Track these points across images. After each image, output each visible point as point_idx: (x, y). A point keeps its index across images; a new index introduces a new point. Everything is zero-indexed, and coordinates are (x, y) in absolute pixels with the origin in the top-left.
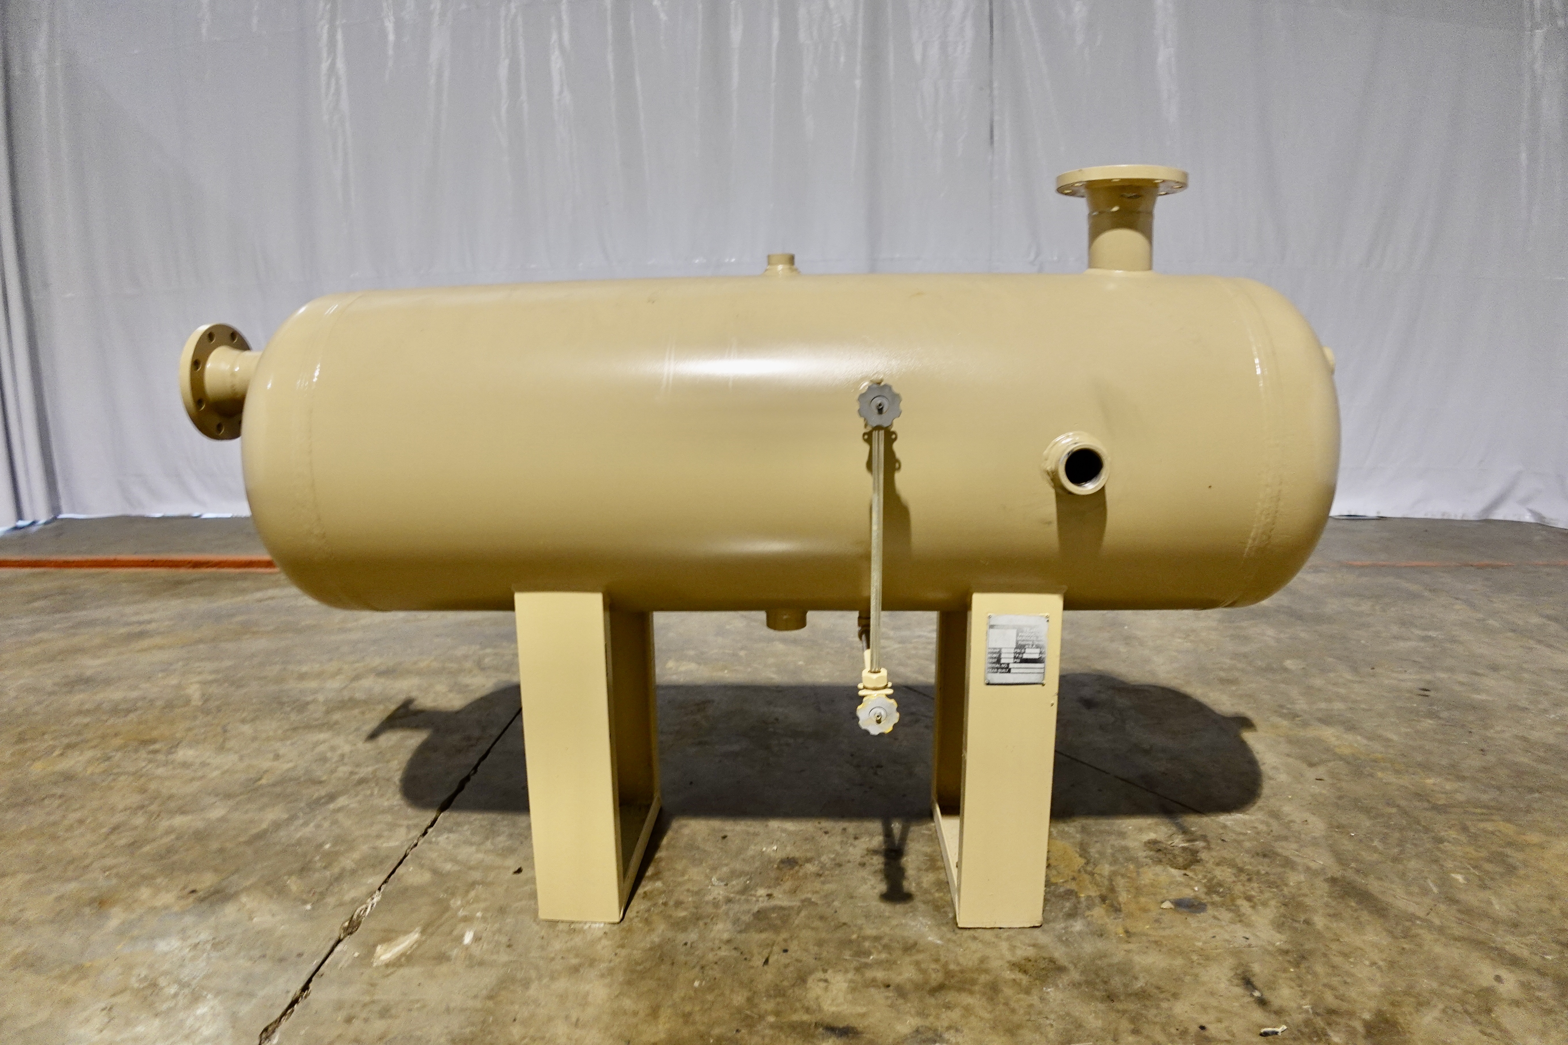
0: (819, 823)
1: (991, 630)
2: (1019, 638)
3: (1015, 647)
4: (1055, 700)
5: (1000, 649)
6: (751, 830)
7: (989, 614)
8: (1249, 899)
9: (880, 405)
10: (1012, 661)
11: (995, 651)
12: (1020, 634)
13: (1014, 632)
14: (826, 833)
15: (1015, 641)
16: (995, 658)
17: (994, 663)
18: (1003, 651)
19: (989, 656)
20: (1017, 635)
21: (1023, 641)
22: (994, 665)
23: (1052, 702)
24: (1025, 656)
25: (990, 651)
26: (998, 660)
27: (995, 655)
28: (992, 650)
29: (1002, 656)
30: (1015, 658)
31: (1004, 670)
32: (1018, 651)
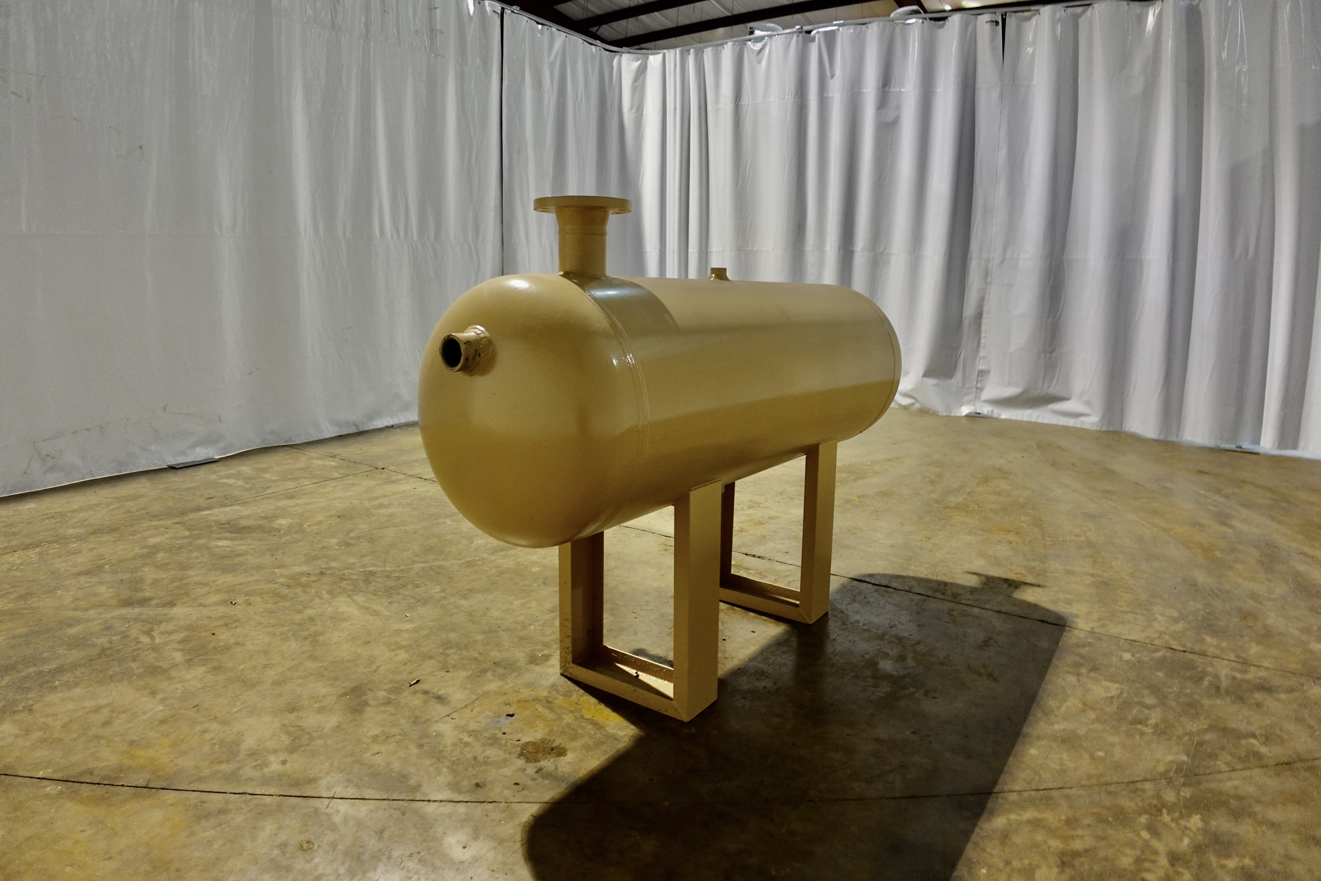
8: (467, 744)
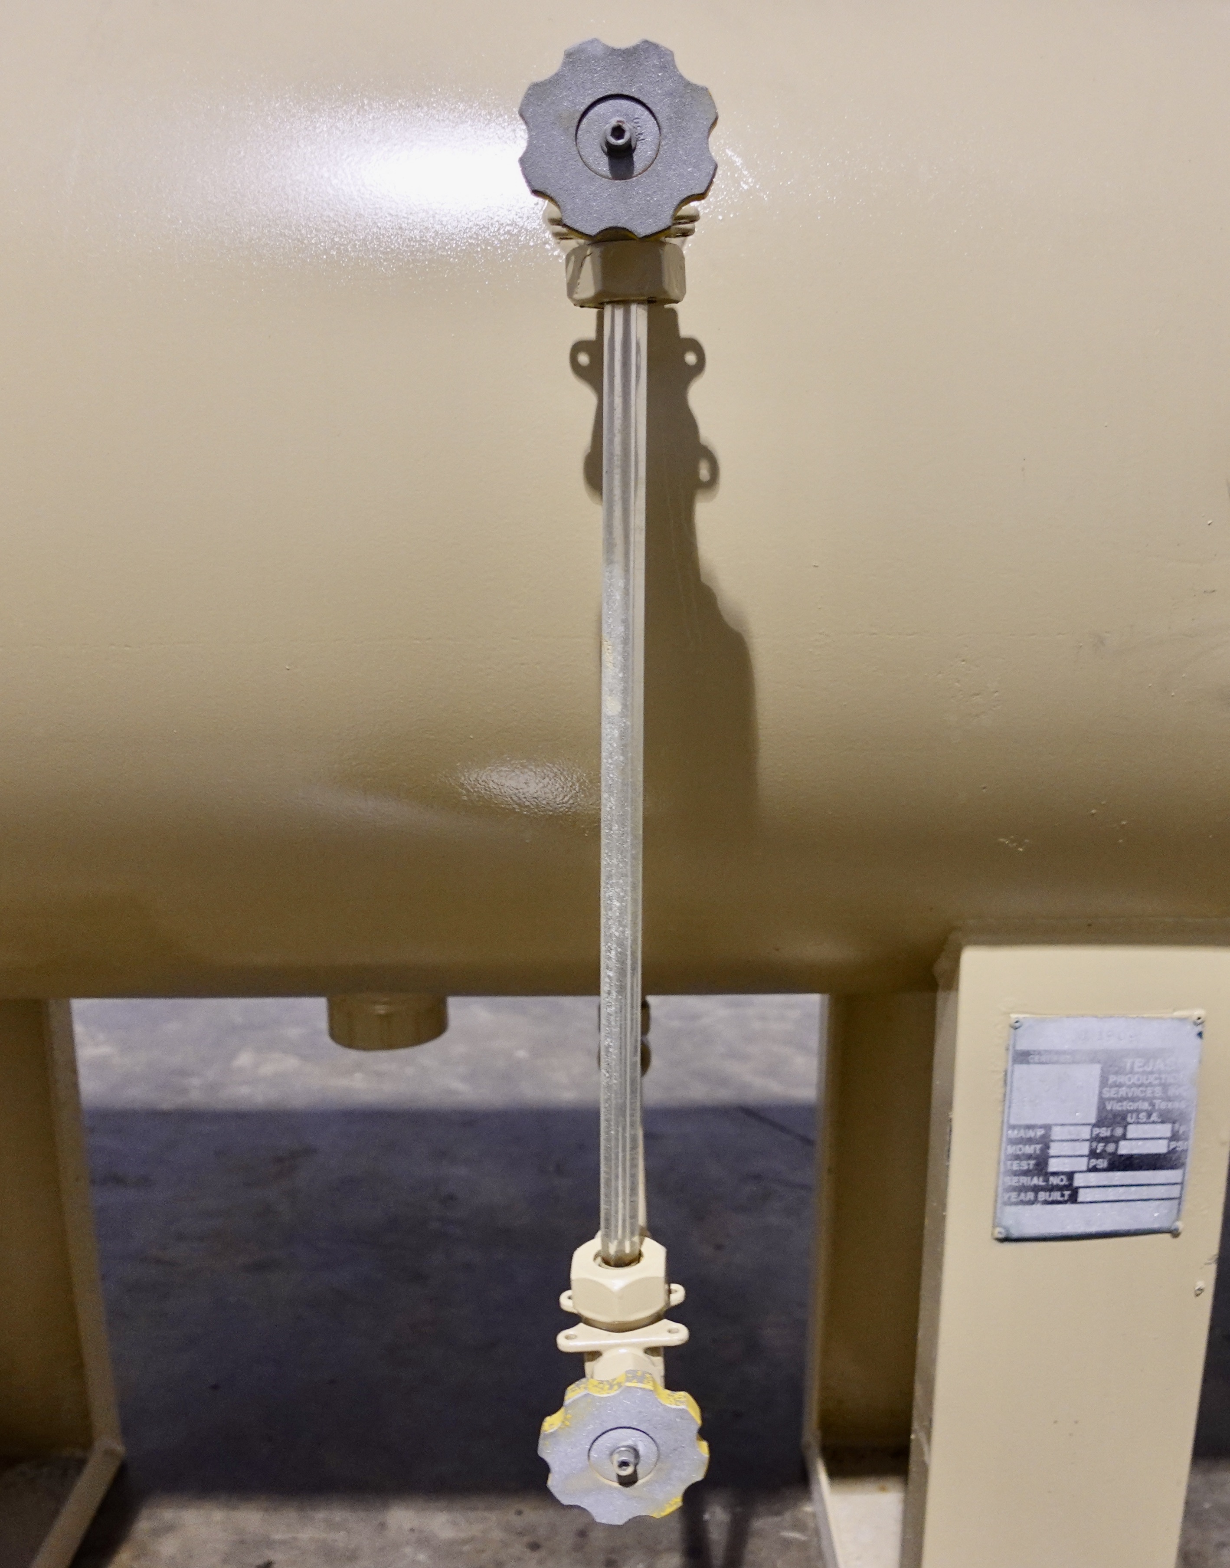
0: (519, 1513)
1: (1021, 1070)
2: (1108, 1093)
3: (1093, 1120)
4: (1207, 1279)
5: (1048, 1128)
6: (339, 1538)
7: (1014, 1016)
9: (618, 131)
10: (1082, 1164)
11: (1031, 1134)
12: (1112, 1079)
13: (1096, 1070)
14: (535, 1546)
15: (1095, 1100)
16: (1029, 1157)
17: (1026, 1173)
18: (1057, 1133)
19: (1012, 1150)
20: (1104, 1082)
21: (1121, 1100)
22: (1025, 1180)
23: (1200, 1284)
24: (1125, 1148)
25: (1014, 1134)
26: (1041, 1165)
27: (1029, 1149)
28: (1022, 1133)
29: (1054, 1150)
30: (1093, 1154)
31: (1056, 1195)
32: (1105, 1132)
